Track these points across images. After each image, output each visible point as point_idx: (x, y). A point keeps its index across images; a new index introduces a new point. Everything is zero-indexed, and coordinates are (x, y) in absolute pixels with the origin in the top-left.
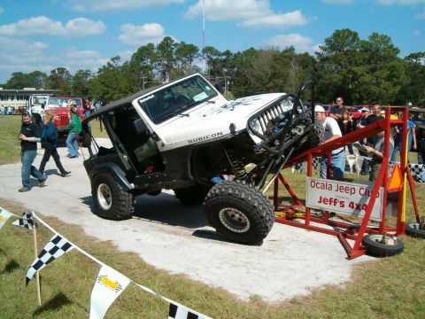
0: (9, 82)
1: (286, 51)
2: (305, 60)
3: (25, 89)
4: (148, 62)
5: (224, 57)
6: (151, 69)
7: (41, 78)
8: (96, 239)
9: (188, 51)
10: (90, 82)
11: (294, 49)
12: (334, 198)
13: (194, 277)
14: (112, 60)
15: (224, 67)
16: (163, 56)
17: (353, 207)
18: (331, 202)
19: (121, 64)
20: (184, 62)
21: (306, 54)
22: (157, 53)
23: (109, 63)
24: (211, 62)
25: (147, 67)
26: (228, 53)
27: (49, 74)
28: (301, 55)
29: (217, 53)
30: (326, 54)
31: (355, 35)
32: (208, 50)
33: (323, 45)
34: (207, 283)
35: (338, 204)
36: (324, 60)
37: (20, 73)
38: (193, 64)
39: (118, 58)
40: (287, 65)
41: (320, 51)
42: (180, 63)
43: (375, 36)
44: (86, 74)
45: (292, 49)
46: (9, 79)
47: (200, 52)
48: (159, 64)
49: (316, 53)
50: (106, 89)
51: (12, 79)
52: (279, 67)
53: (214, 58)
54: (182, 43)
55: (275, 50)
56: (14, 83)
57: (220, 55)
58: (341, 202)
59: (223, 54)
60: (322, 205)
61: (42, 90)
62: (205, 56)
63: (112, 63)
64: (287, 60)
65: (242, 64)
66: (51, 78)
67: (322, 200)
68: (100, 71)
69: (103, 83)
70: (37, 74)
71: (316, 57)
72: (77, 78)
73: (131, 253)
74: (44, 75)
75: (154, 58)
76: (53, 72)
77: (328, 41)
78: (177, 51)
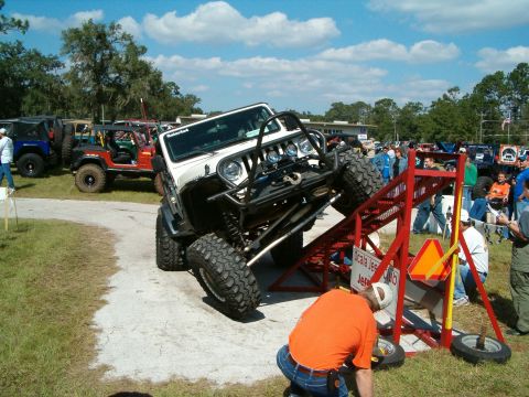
0: (328, 114)
3: (336, 122)
4: (495, 95)
6: (498, 104)
7: (366, 110)
10: (420, 117)
14: (450, 91)
16: (515, 89)
19: (460, 96)
22: (508, 83)
23: (445, 96)
25: (492, 102)
27: (373, 106)
37: (341, 104)
39: (456, 89)
44: (417, 107)
46: (328, 111)
48: (509, 99)
51: (331, 110)
56: (335, 113)
61: (359, 124)
63: (448, 95)
66: (376, 110)
68: (434, 104)
69: (435, 120)
70: (360, 105)
72: (404, 112)
75: (504, 91)
76: (377, 103)
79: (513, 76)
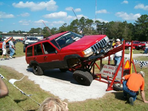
1: (124, 22)
2: (130, 26)
3: (34, 34)
4: (76, 25)
5: (102, 24)
6: (77, 28)
8: (30, 80)
9: (90, 22)
13: (52, 92)
15: (102, 28)
16: (81, 24)
17: (113, 74)
18: (107, 72)
19: (67, 26)
20: (88, 26)
21: (131, 24)
23: (63, 26)
24: (98, 26)
25: (75, 27)
27: (43, 29)
28: (129, 24)
29: (100, 23)
30: (138, 23)
32: (97, 21)
33: (137, 20)
34: (54, 94)
38: (92, 26)
39: (66, 24)
40: (123, 27)
41: (136, 23)
42: (87, 26)
44: (55, 29)
45: (126, 22)
47: (94, 22)
48: (80, 26)
49: (134, 23)
51: (31, 30)
52: (121, 28)
53: (99, 24)
54: (88, 19)
55: (120, 22)
56: (32, 31)
57: (101, 23)
58: (110, 72)
59: (102, 23)
60: (104, 73)
61: (40, 34)
64: (124, 25)
66: (44, 30)
68: (60, 28)
70: (39, 29)
72: (52, 30)
73: (37, 85)
74: (41, 29)
75: (78, 24)
76: (44, 28)
77: (138, 19)
78: (86, 22)
79: (80, 20)
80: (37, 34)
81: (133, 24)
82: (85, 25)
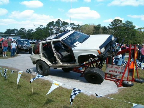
3: (11, 34)
4: (52, 27)
5: (77, 27)
7: (16, 31)
9: (65, 24)
10: (33, 33)
11: (100, 25)
12: (114, 70)
14: (40, 26)
16: (57, 26)
17: (119, 73)
18: (113, 71)
19: (43, 27)
20: (64, 28)
21: (105, 27)
22: (55, 24)
23: (39, 27)
24: (73, 28)
25: (51, 29)
26: (78, 25)
29: (74, 25)
30: (111, 27)
31: (121, 21)
32: (72, 24)
33: (110, 24)
35: (115, 72)
36: (110, 29)
37: (9, 29)
38: (67, 28)
39: (42, 26)
41: (109, 26)
42: (63, 28)
43: (127, 21)
44: (31, 30)
46: (6, 31)
47: (69, 25)
48: (56, 28)
50: (38, 35)
54: (64, 21)
55: (94, 25)
57: (76, 26)
58: (116, 72)
59: (77, 26)
61: (16, 35)
62: (71, 26)
63: (40, 27)
64: (98, 28)
65: (83, 29)
66: (20, 31)
67: (110, 71)
68: (36, 29)
71: (108, 28)
72: (28, 31)
74: (17, 30)
75: (54, 26)
76: (20, 29)
77: (112, 22)
78: (62, 24)
80: (14, 35)
81: (106, 27)
82: (61, 27)
